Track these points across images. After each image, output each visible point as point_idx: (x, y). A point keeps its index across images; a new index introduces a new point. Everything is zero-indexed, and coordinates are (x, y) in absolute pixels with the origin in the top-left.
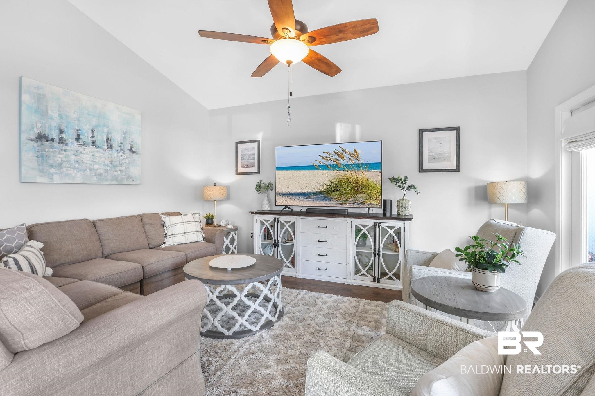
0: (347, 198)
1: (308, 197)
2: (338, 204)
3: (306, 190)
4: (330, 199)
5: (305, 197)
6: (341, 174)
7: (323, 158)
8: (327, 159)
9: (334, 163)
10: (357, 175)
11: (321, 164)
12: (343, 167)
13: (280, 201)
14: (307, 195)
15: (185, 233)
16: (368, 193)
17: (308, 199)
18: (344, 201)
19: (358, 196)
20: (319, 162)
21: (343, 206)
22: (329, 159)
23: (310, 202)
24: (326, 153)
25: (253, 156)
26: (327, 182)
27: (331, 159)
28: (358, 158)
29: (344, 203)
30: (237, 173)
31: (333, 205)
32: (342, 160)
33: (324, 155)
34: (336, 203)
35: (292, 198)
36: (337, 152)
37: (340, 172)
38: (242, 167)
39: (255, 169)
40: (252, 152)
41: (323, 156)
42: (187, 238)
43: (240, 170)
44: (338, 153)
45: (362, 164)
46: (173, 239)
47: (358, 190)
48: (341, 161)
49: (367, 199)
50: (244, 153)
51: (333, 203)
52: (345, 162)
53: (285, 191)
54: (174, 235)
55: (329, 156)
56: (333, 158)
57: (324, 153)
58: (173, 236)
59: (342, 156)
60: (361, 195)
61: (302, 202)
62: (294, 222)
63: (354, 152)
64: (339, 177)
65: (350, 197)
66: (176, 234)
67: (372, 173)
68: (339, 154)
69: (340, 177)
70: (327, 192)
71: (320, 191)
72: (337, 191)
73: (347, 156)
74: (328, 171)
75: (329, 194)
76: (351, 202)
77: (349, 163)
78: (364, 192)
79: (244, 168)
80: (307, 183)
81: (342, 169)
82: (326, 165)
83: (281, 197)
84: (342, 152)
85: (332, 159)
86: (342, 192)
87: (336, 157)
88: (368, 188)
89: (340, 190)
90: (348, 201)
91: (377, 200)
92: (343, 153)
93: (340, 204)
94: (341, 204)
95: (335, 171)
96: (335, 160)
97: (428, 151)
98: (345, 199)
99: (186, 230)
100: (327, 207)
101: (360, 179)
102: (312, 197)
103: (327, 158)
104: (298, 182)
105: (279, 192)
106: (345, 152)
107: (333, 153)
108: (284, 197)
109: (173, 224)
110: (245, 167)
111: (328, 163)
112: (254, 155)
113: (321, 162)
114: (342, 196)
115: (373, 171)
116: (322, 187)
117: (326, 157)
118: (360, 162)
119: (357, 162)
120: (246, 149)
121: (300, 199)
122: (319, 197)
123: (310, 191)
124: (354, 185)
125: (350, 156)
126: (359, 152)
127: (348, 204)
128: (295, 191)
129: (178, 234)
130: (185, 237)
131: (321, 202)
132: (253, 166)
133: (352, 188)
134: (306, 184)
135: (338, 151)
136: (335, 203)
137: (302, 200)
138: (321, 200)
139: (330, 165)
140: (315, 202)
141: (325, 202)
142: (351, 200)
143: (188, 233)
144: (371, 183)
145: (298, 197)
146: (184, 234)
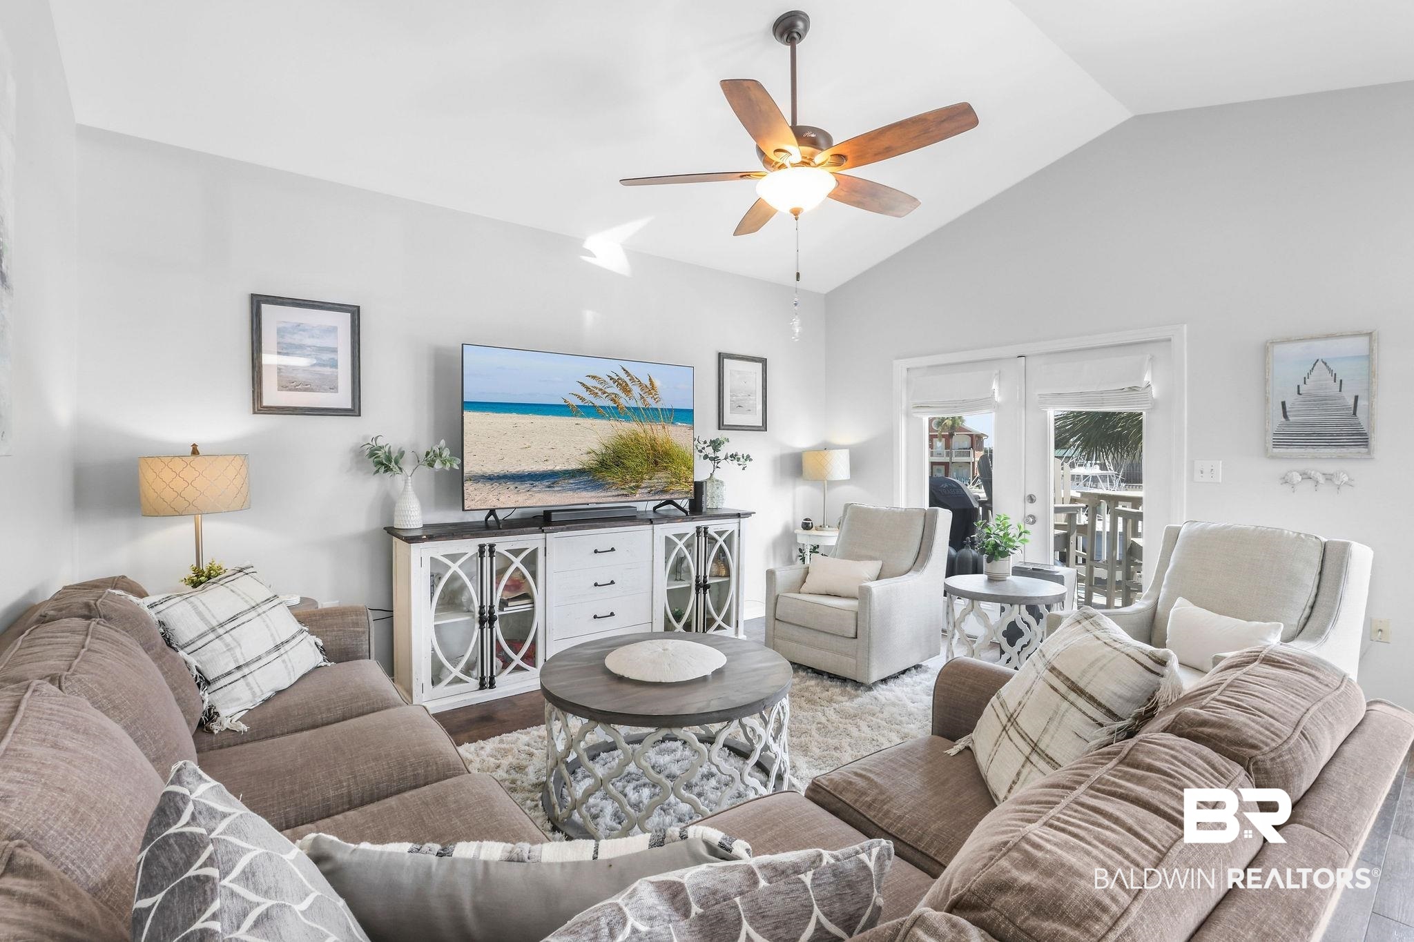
0: (637, 482)
1: (552, 484)
2: (618, 495)
3: (548, 467)
4: (604, 485)
5: (547, 483)
6: (626, 428)
7: (588, 388)
8: (597, 393)
9: (612, 404)
10: (655, 432)
11: (582, 404)
12: (629, 414)
13: (477, 498)
14: (550, 478)
15: (277, 647)
16: (673, 471)
17: (554, 487)
18: (631, 488)
19: (657, 476)
20: (579, 396)
21: (630, 499)
22: (600, 393)
23: (559, 495)
24: (594, 377)
25: (331, 356)
26: (597, 447)
27: (605, 393)
28: (655, 397)
29: (632, 493)
30: (259, 408)
31: (610, 498)
32: (627, 399)
33: (591, 383)
34: (616, 493)
35: (512, 487)
36: (617, 378)
37: (623, 423)
38: (283, 387)
39: (342, 399)
40: (328, 342)
41: (589, 385)
42: (289, 665)
43: (272, 397)
44: (618, 382)
45: (662, 409)
46: (248, 684)
47: (656, 463)
48: (624, 401)
49: (671, 483)
50: (289, 340)
51: (609, 494)
52: (632, 404)
53: (492, 468)
54: (247, 664)
55: (601, 387)
56: (609, 390)
57: (589, 376)
58: (246, 671)
59: (626, 390)
60: (661, 474)
61: (538, 496)
62: (535, 552)
63: (648, 383)
64: (620, 436)
65: (642, 479)
66: (253, 661)
67: (679, 429)
68: (621, 385)
69: (624, 434)
70: (596, 470)
71: (581, 466)
72: (618, 466)
73: (636, 390)
74: (598, 421)
75: (601, 475)
76: (643, 491)
77: (640, 405)
78: (666, 468)
79: (290, 390)
80: (550, 447)
81: (628, 419)
82: (594, 406)
83: (480, 485)
84: (627, 379)
85: (607, 394)
86: (627, 468)
87: (615, 389)
88: (673, 459)
89: (623, 463)
90: (638, 487)
91: (687, 484)
92: (629, 382)
93: (623, 495)
94: (626, 495)
95: (612, 422)
96: (613, 396)
97: (731, 392)
98: (633, 484)
99: (277, 639)
100: (597, 503)
101: (660, 441)
102: (564, 483)
103: (597, 391)
104: (528, 444)
105: (473, 474)
106: (632, 379)
107: (608, 380)
108: (488, 486)
109: (221, 625)
110: (297, 390)
111: (599, 402)
112: (334, 351)
113: (582, 399)
114: (628, 477)
115: (681, 426)
116: (585, 458)
117: (595, 387)
118: (659, 406)
119: (654, 406)
120: (298, 327)
121: (534, 489)
122: (580, 482)
123: (558, 468)
124: (649, 453)
125: (642, 390)
126: (657, 383)
127: (638, 495)
128: (518, 470)
129: (259, 658)
130: (284, 661)
131: (584, 494)
132: (334, 388)
133: (645, 460)
134: (549, 451)
135: (618, 376)
136: (613, 494)
137: (539, 492)
138: (585, 489)
139: (601, 407)
140: (571, 493)
141: (593, 494)
142: (643, 485)
143: (287, 647)
144: (677, 450)
145: (527, 485)
146: (276, 654)
